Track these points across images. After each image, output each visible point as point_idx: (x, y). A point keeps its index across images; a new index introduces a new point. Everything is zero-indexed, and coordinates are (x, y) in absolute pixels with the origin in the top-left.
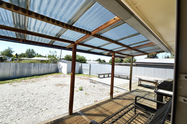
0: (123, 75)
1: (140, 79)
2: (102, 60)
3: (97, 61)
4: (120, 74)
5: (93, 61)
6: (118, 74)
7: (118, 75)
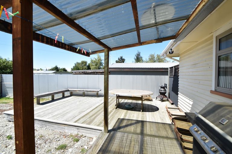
0: (90, 91)
1: (118, 96)
2: (60, 68)
3: (52, 70)
4: (84, 90)
5: (46, 70)
6: (82, 90)
7: (82, 92)
